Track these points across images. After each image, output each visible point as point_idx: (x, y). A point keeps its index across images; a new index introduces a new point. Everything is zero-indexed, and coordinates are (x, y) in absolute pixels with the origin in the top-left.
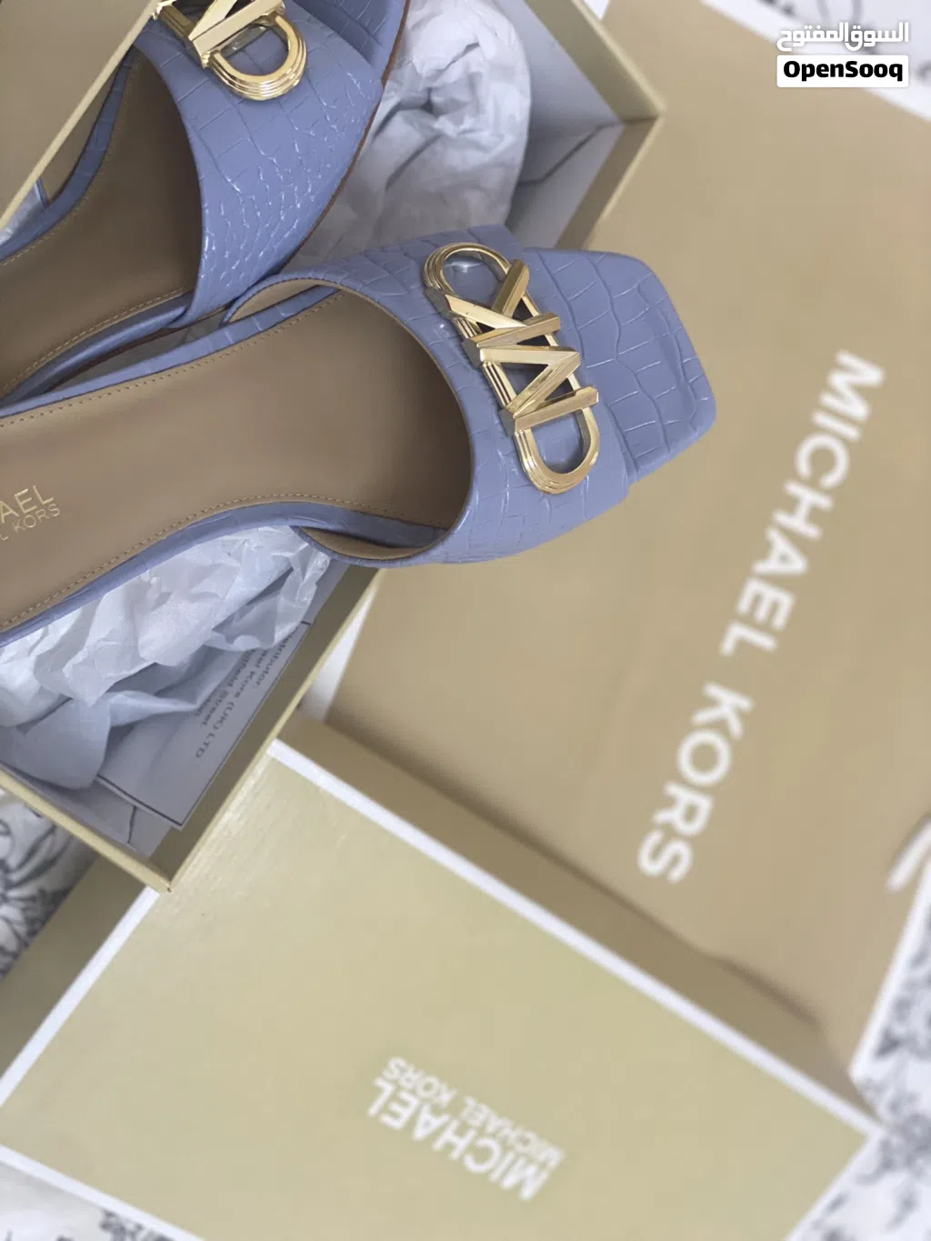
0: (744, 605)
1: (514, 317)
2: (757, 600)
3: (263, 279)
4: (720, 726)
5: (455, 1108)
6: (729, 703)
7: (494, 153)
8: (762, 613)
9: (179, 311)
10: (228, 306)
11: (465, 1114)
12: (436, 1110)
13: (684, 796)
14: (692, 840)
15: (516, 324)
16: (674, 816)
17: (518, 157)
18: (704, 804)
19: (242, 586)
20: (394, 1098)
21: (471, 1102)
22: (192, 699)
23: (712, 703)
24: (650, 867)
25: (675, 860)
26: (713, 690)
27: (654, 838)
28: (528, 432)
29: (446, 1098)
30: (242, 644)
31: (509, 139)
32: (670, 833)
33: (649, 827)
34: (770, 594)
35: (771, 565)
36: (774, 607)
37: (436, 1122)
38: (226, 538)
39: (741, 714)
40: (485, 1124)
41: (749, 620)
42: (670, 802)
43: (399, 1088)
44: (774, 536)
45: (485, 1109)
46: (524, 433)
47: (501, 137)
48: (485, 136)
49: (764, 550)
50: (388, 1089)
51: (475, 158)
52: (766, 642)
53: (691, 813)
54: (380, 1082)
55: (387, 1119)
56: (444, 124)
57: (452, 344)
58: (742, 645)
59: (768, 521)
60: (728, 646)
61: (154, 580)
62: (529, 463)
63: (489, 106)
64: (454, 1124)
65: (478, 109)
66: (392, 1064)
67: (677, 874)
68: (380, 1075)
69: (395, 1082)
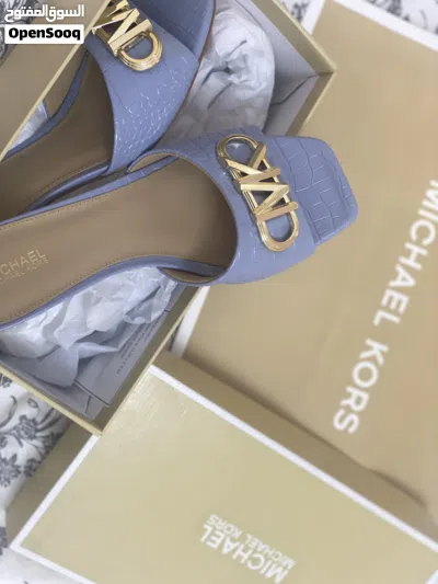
0: (384, 302)
1: (259, 169)
2: (391, 299)
3: (144, 152)
4: (373, 359)
5: (242, 539)
6: (377, 348)
7: (258, 90)
8: (393, 306)
9: (105, 168)
10: (129, 165)
11: (247, 542)
12: (233, 540)
13: (355, 393)
14: (359, 414)
15: (259, 172)
16: (351, 402)
17: (270, 92)
18: (365, 397)
19: (137, 294)
20: (213, 533)
21: (250, 537)
22: (116, 346)
23: (368, 348)
24: (339, 427)
25: (351, 423)
26: (369, 342)
27: (341, 412)
28: (264, 223)
29: (237, 534)
30: (138, 321)
31: (264, 85)
32: (349, 410)
33: (338, 407)
34: (397, 296)
35: (398, 283)
36: (399, 303)
37: (233, 546)
38: (127, 272)
39: (383, 353)
40: (257, 547)
41: (387, 309)
42: (348, 395)
43: (215, 529)
44: (399, 268)
45: (257, 540)
46: (261, 224)
47: (261, 84)
48: (253, 83)
49: (395, 275)
50: (210, 529)
51: (248, 94)
52: (396, 319)
53: (359, 401)
54: (206, 526)
55: (209, 543)
56: (233, 78)
57: (229, 182)
58: (383, 320)
59: (396, 261)
60: (377, 321)
61: (95, 292)
62: (265, 237)
63: (254, 70)
64: (242, 546)
65: (248, 72)
66: (211, 518)
67: (352, 430)
68: (205, 523)
69: (213, 526)
